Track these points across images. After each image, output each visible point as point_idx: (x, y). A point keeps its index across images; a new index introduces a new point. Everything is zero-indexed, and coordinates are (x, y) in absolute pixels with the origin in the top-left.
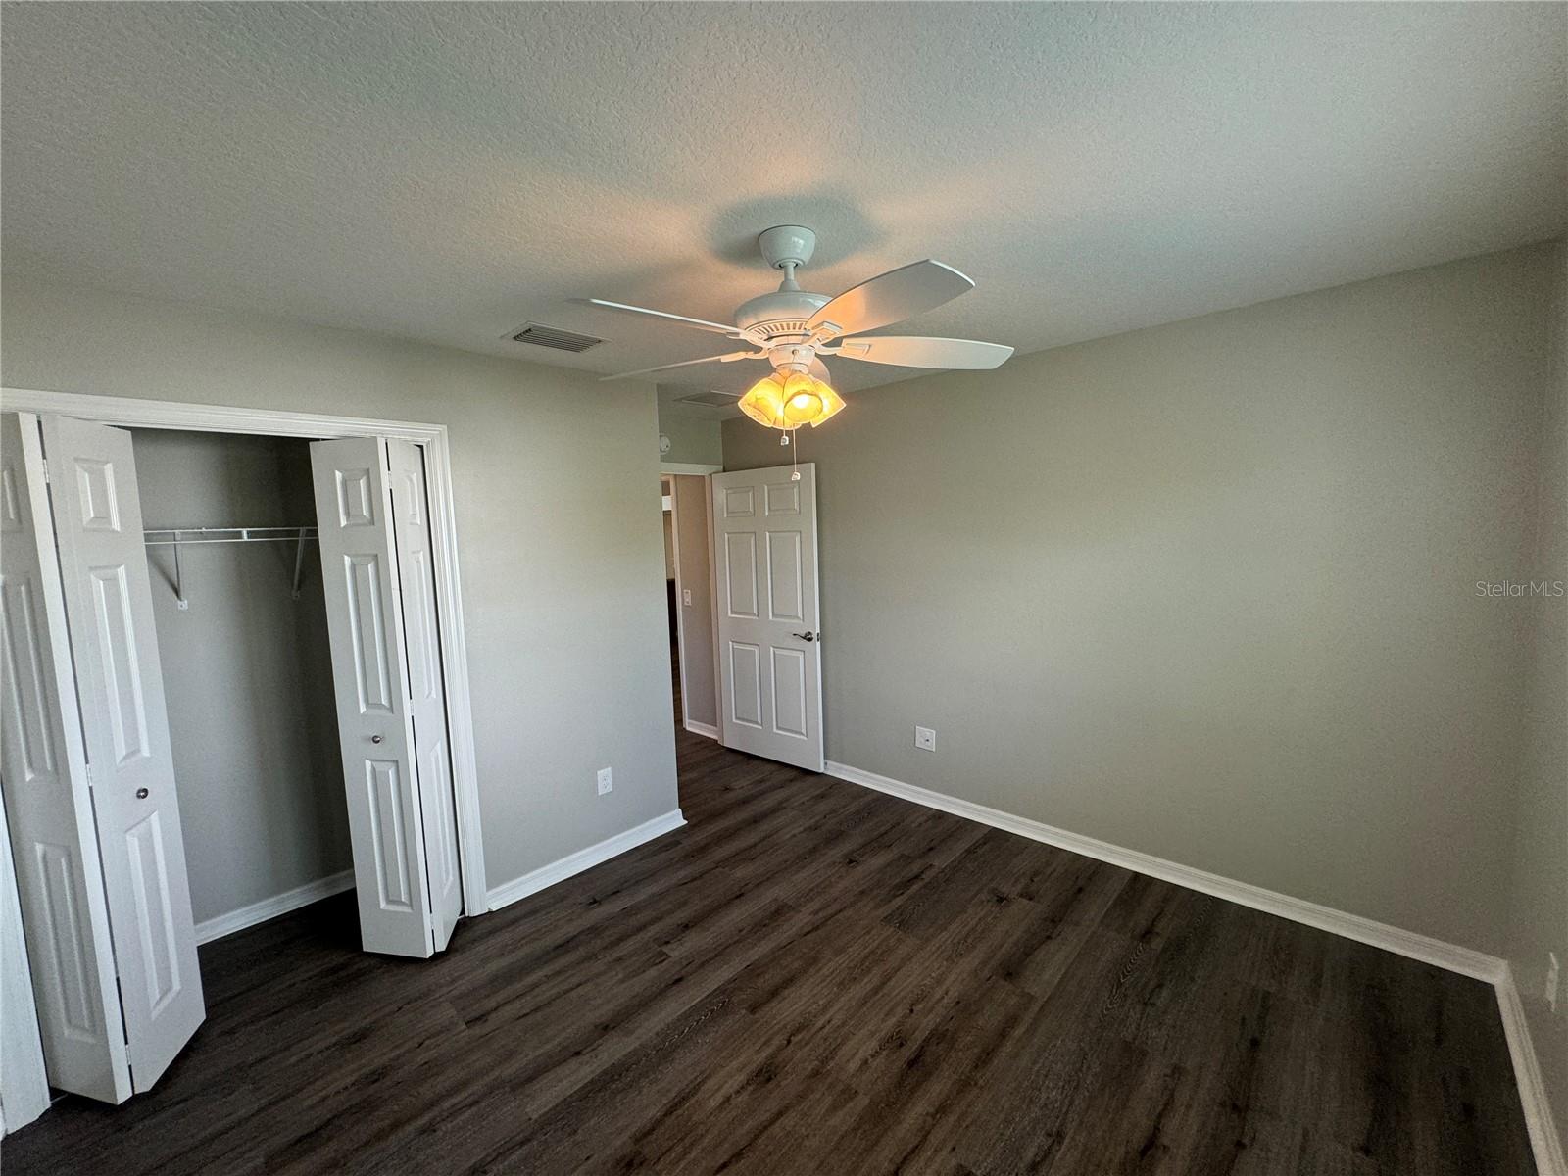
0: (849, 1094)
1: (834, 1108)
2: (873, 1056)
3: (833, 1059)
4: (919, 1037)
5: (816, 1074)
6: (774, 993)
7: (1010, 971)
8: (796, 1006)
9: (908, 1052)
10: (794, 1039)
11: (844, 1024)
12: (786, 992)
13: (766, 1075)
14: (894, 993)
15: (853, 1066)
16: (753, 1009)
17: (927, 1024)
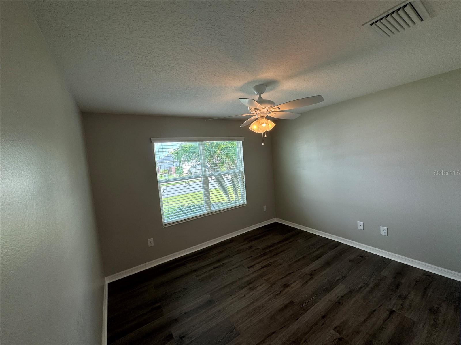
0: (266, 280)
1: (270, 278)
2: (259, 286)
3: (269, 287)
4: (246, 289)
5: (273, 284)
6: (286, 307)
7: (210, 302)
8: (279, 301)
9: (251, 286)
10: (279, 292)
11: (265, 294)
12: (282, 306)
13: (286, 286)
14: (248, 301)
15: (264, 285)
16: (292, 303)
17: (243, 291)
